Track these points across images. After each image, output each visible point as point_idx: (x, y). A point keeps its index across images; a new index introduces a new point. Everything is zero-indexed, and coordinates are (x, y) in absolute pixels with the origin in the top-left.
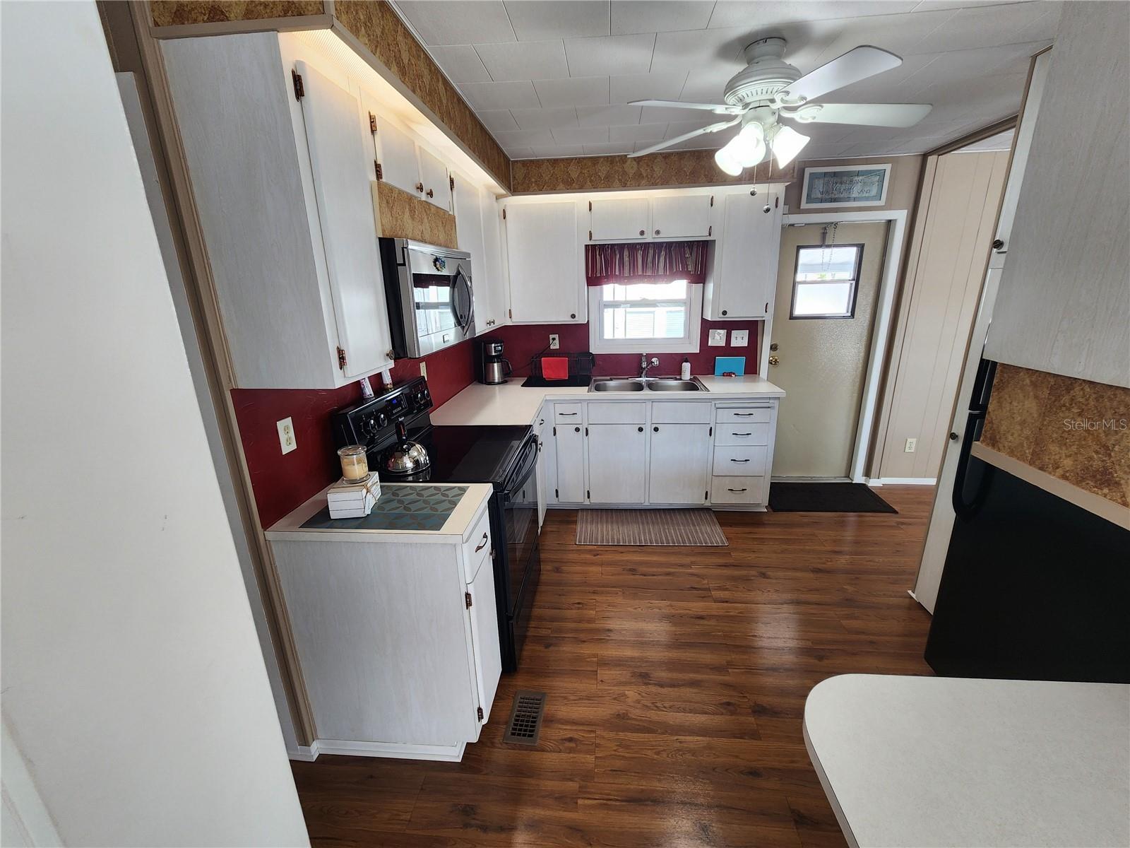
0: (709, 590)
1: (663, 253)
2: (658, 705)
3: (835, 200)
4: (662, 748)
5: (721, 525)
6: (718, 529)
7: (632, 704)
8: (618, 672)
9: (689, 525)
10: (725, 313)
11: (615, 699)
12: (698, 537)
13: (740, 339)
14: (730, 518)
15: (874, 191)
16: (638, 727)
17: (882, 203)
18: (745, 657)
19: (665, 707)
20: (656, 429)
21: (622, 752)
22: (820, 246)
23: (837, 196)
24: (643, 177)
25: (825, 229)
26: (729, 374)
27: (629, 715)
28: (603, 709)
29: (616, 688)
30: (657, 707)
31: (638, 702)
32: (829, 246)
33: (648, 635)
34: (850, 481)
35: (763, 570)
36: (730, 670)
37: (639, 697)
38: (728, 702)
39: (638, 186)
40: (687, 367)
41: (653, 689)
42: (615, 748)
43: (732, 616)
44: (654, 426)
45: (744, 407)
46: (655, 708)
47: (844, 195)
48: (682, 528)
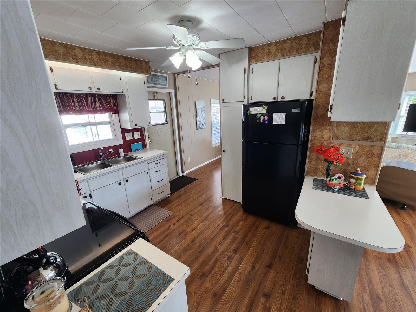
0: (184, 231)
1: (97, 99)
2: (218, 278)
3: (155, 84)
4: (234, 289)
5: (162, 207)
6: (163, 210)
7: (212, 288)
8: (195, 284)
9: (153, 215)
10: (136, 125)
11: (206, 293)
12: (162, 217)
13: (137, 135)
14: (163, 203)
15: (165, 83)
16: (222, 292)
17: (168, 87)
18: (216, 241)
19: (220, 277)
20: (127, 181)
21: (229, 305)
22: (154, 100)
23: (156, 83)
24: (87, 60)
25: (154, 93)
26: (138, 150)
27: (216, 291)
28: (207, 301)
29: (201, 289)
30: (218, 279)
31: (212, 284)
32: (156, 100)
33: (187, 261)
34: (179, 176)
35: (190, 213)
36: (218, 248)
37: (211, 283)
38: (228, 257)
39: (85, 64)
40: (121, 151)
41: (210, 276)
42: (226, 307)
43: (200, 233)
44: (125, 180)
45: (156, 160)
46: (218, 280)
47: (158, 83)
48: (151, 217)
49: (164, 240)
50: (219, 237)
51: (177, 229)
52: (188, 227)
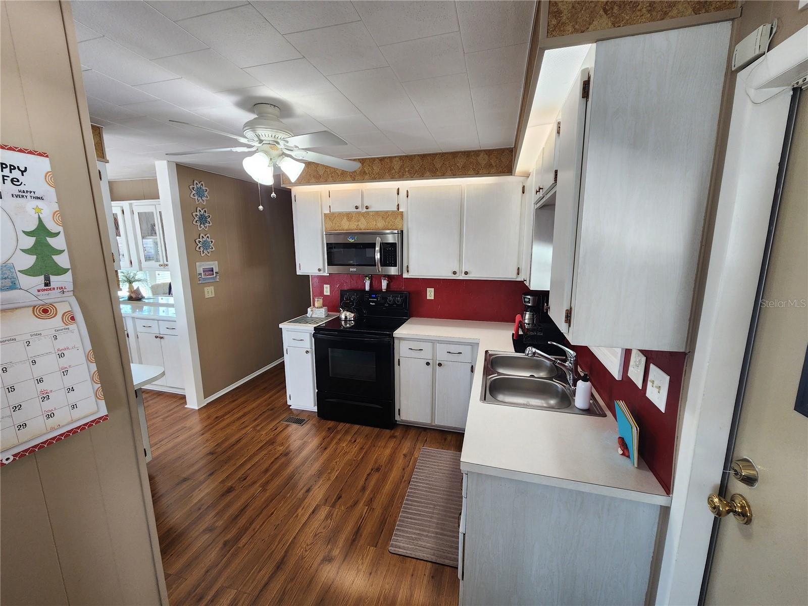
49: (365, 476)
50: (254, 509)
51: (351, 506)
52: (326, 518)
